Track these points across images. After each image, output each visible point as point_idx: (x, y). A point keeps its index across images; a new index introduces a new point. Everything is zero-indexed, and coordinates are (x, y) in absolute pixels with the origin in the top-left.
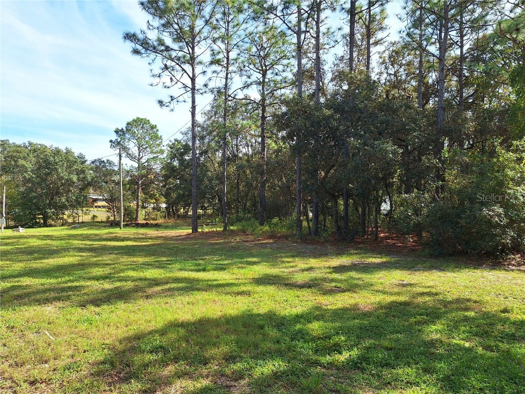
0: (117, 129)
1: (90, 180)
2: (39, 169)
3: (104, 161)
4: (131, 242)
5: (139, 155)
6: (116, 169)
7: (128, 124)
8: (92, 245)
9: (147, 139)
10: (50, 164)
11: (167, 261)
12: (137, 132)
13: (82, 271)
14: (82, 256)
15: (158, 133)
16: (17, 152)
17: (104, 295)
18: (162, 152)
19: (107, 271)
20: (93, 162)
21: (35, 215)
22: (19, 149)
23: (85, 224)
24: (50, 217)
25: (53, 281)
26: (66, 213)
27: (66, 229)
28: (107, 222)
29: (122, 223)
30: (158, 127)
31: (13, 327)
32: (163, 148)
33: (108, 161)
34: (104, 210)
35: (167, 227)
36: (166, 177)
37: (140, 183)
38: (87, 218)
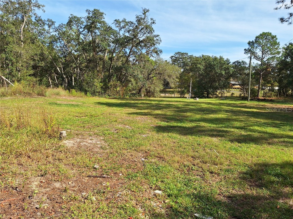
0: (250, 42)
1: (231, 73)
2: (206, 68)
3: (240, 62)
4: (255, 110)
5: (262, 56)
6: (247, 66)
7: (257, 37)
8: (233, 109)
9: (269, 46)
10: (211, 65)
11: (280, 123)
12: (262, 42)
13: (229, 123)
14: (228, 115)
15: (277, 40)
16: (197, 60)
17: (243, 137)
18: (279, 53)
19: (242, 124)
20: (234, 63)
21: (203, 92)
22: (198, 59)
23: (228, 98)
24: (210, 93)
25: (215, 126)
26: (218, 91)
27: (218, 100)
28: (240, 97)
29: (249, 98)
30: (277, 37)
31: (199, 145)
32: (279, 50)
33: (242, 61)
34: (238, 90)
35: (278, 102)
36: (280, 70)
37: (262, 74)
38: (229, 95)
